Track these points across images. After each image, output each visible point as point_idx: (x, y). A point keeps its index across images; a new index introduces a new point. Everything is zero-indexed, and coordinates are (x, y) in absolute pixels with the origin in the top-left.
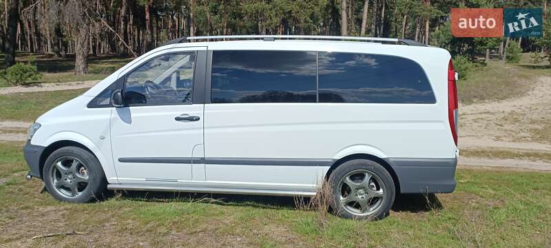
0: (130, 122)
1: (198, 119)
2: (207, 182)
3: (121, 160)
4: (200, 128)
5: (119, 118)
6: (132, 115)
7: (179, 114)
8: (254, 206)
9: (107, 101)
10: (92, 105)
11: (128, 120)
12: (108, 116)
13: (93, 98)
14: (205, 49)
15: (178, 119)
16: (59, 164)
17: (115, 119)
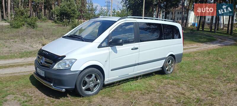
0: (116, 53)
1: (138, 48)
2: (137, 72)
3: (112, 70)
4: (138, 52)
5: (113, 51)
6: (117, 49)
7: (132, 47)
10: (100, 46)
11: (116, 52)
12: (108, 51)
13: (100, 43)
15: (132, 49)
16: (86, 78)
17: (111, 52)
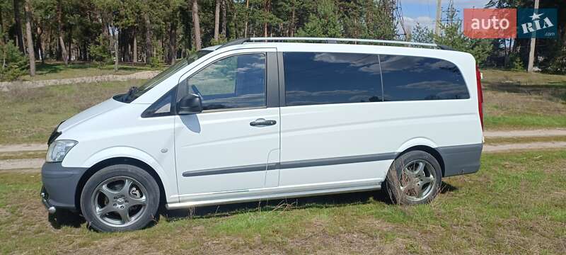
0: (199, 131)
1: (275, 123)
2: (280, 187)
3: (185, 175)
4: (276, 133)
5: (186, 127)
6: (201, 123)
7: (254, 119)
8: (317, 207)
9: (167, 108)
10: (148, 113)
11: (197, 129)
12: (171, 126)
13: (149, 105)
14: (274, 50)
15: (252, 124)
16: (104, 187)
